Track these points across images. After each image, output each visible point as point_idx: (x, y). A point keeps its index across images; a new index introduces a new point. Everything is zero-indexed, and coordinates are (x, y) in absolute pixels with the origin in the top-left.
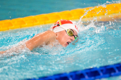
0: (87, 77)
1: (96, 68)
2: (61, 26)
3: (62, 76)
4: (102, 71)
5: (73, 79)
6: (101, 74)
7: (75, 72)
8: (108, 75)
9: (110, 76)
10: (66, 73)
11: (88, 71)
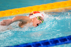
0: (42, 45)
1: (47, 40)
2: (34, 14)
3: (28, 45)
4: (51, 42)
5: (34, 46)
6: (51, 44)
7: (35, 43)
8: (54, 44)
9: (56, 45)
10: (30, 43)
11: (43, 42)
